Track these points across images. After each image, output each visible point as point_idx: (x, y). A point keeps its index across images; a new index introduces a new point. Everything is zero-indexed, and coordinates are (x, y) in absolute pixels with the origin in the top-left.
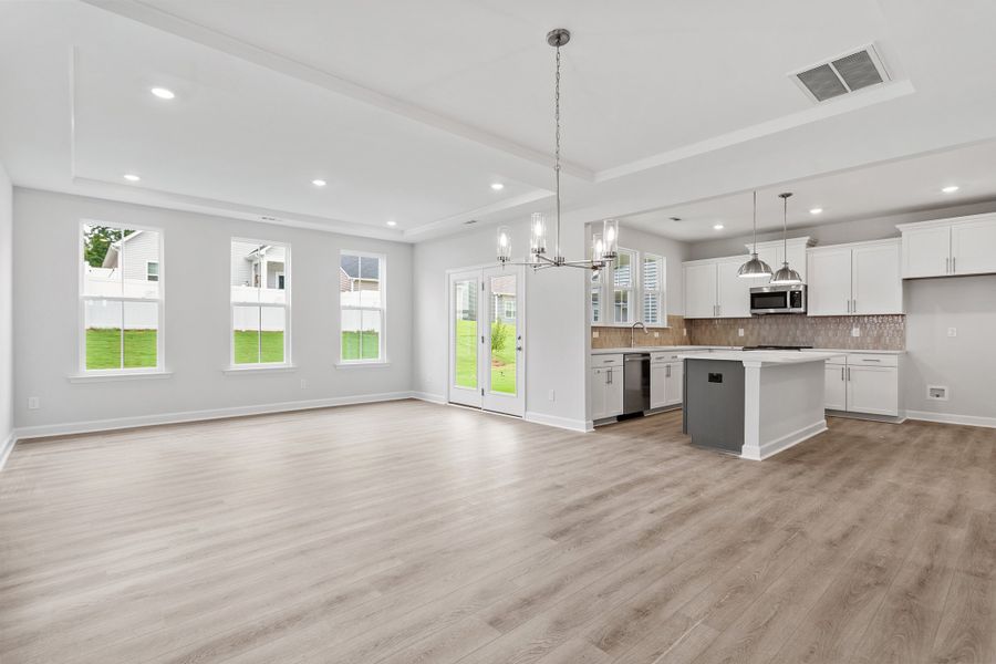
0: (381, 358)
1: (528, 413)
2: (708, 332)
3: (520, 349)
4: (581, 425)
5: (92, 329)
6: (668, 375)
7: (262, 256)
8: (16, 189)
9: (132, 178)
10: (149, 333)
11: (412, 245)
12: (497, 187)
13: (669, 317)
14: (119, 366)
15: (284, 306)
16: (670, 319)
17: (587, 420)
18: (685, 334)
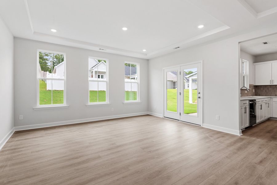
0: (138, 100)
1: (204, 124)
2: (264, 91)
3: (199, 98)
4: (237, 133)
5: (49, 90)
6: (261, 109)
7: (93, 69)
8: (15, 38)
9: (54, 31)
10: (61, 92)
11: (148, 60)
12: (201, 27)
13: (249, 84)
14: (51, 104)
15: (106, 82)
16: (250, 86)
17: (239, 130)
18: (254, 91)
